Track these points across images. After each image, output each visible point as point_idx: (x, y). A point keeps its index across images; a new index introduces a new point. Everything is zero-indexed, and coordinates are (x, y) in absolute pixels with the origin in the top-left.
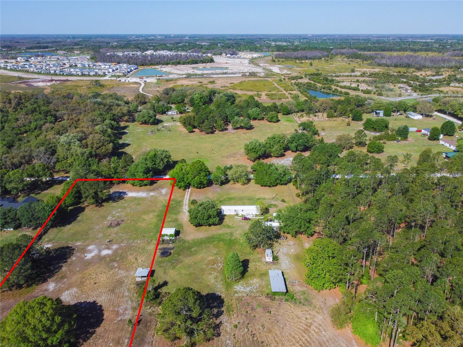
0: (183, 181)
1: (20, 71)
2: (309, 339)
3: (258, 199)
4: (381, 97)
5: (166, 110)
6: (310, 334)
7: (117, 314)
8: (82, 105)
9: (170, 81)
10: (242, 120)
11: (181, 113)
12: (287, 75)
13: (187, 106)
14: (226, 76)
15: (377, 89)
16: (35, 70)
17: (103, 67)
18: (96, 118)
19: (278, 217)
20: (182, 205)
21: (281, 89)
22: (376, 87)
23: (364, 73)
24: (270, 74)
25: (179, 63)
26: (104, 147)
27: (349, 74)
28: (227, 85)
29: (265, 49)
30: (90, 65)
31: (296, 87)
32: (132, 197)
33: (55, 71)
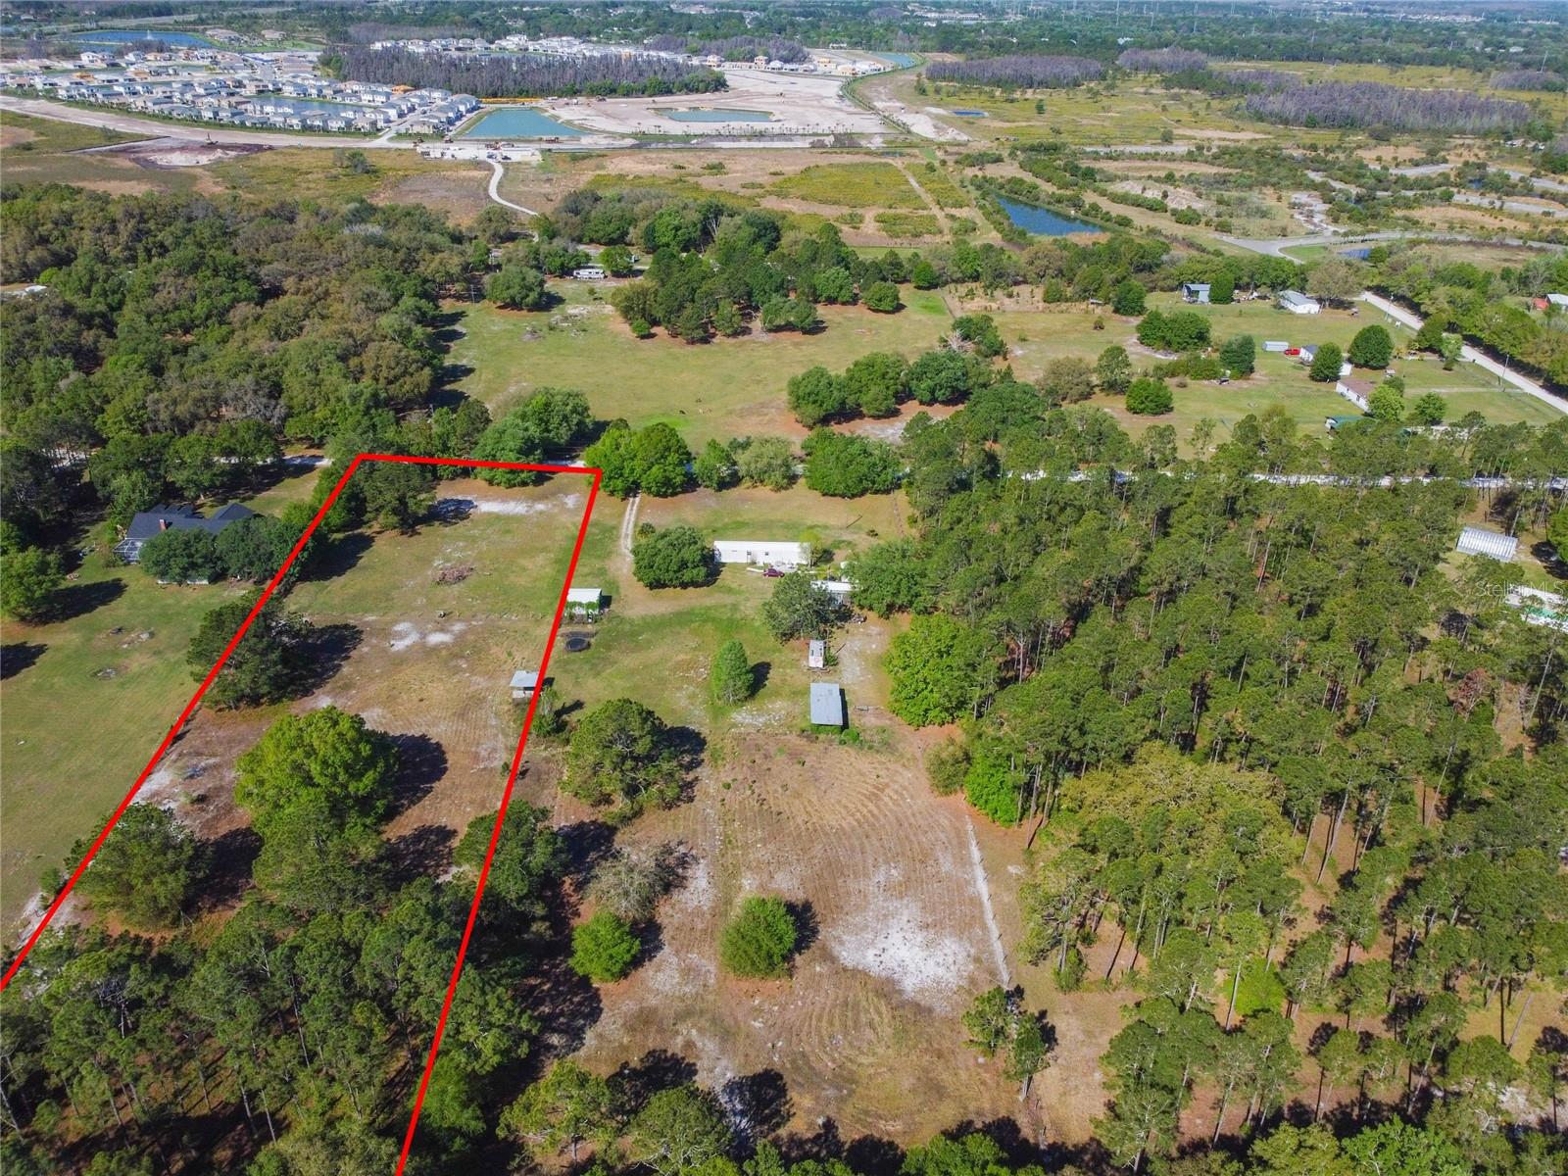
0: (621, 475)
1: (102, 107)
2: (876, 811)
3: (811, 527)
4: (1226, 238)
5: (573, 264)
6: (881, 803)
7: (476, 757)
8: (328, 245)
9: (584, 158)
10: (791, 305)
11: (617, 275)
12: (955, 149)
13: (635, 252)
14: (761, 145)
15: (1222, 208)
16: (150, 104)
17: (366, 98)
18: (374, 289)
19: (850, 572)
20: (618, 537)
21: (928, 198)
22: (1220, 202)
23: (1200, 148)
24: (902, 142)
25: (612, 91)
26: (408, 379)
27: (1152, 150)
28: (760, 180)
29: (900, 43)
30: (325, 92)
31: (975, 193)
32: (490, 514)
33: (216, 114)
